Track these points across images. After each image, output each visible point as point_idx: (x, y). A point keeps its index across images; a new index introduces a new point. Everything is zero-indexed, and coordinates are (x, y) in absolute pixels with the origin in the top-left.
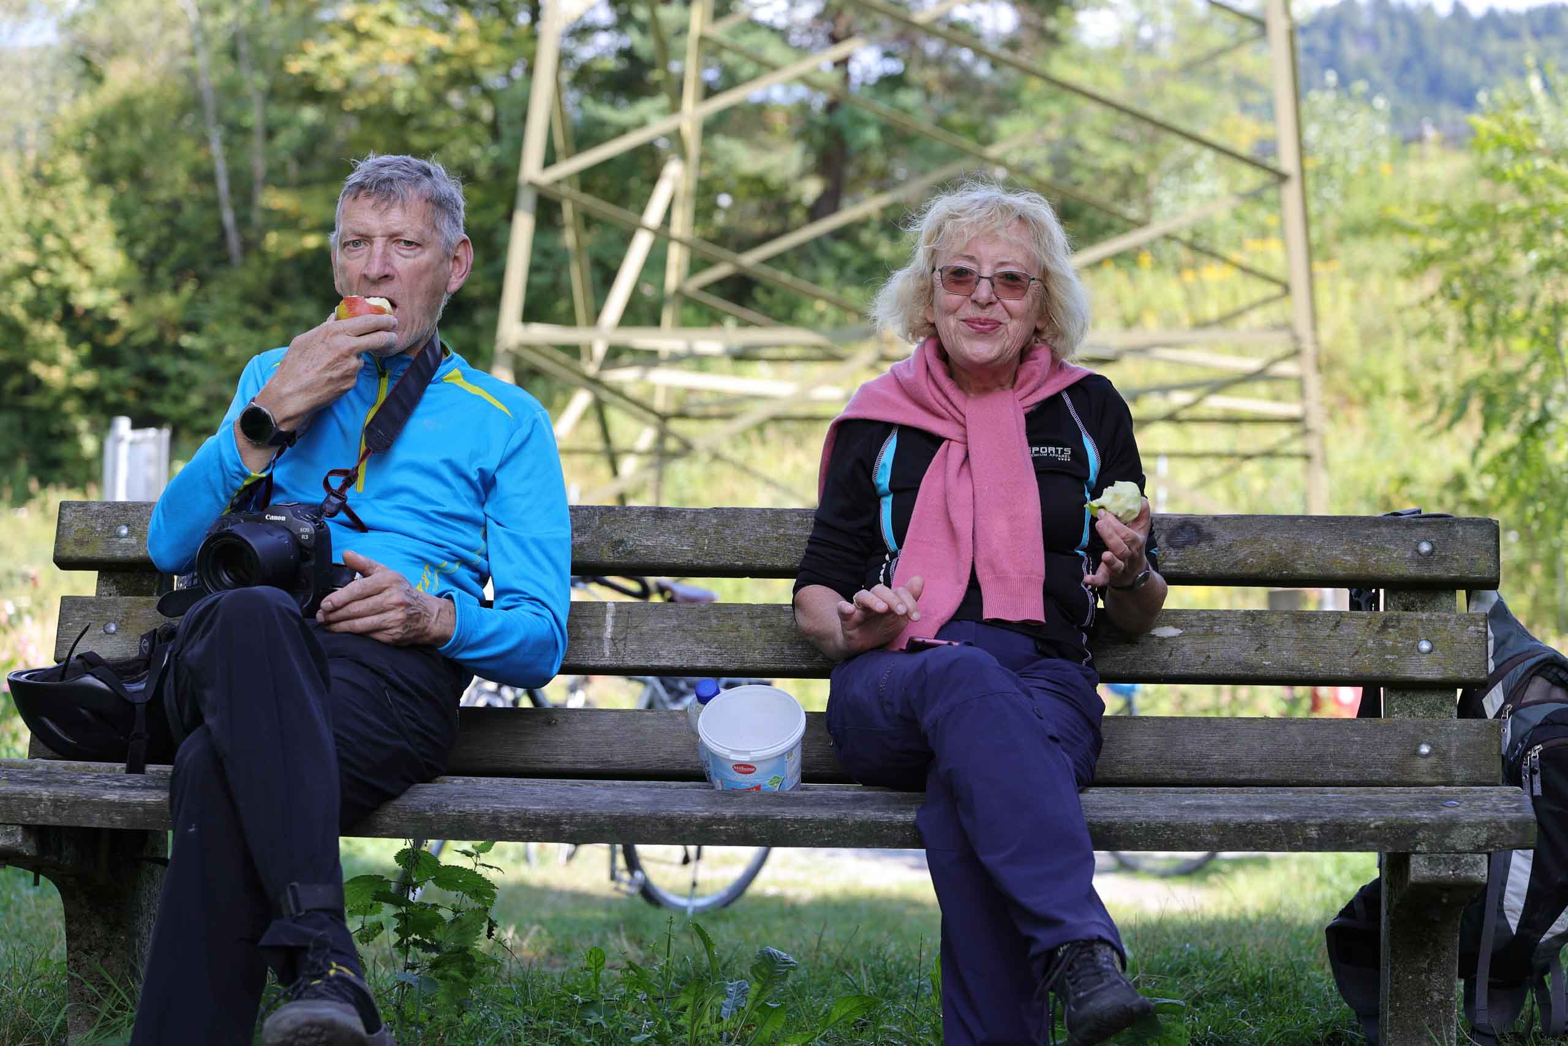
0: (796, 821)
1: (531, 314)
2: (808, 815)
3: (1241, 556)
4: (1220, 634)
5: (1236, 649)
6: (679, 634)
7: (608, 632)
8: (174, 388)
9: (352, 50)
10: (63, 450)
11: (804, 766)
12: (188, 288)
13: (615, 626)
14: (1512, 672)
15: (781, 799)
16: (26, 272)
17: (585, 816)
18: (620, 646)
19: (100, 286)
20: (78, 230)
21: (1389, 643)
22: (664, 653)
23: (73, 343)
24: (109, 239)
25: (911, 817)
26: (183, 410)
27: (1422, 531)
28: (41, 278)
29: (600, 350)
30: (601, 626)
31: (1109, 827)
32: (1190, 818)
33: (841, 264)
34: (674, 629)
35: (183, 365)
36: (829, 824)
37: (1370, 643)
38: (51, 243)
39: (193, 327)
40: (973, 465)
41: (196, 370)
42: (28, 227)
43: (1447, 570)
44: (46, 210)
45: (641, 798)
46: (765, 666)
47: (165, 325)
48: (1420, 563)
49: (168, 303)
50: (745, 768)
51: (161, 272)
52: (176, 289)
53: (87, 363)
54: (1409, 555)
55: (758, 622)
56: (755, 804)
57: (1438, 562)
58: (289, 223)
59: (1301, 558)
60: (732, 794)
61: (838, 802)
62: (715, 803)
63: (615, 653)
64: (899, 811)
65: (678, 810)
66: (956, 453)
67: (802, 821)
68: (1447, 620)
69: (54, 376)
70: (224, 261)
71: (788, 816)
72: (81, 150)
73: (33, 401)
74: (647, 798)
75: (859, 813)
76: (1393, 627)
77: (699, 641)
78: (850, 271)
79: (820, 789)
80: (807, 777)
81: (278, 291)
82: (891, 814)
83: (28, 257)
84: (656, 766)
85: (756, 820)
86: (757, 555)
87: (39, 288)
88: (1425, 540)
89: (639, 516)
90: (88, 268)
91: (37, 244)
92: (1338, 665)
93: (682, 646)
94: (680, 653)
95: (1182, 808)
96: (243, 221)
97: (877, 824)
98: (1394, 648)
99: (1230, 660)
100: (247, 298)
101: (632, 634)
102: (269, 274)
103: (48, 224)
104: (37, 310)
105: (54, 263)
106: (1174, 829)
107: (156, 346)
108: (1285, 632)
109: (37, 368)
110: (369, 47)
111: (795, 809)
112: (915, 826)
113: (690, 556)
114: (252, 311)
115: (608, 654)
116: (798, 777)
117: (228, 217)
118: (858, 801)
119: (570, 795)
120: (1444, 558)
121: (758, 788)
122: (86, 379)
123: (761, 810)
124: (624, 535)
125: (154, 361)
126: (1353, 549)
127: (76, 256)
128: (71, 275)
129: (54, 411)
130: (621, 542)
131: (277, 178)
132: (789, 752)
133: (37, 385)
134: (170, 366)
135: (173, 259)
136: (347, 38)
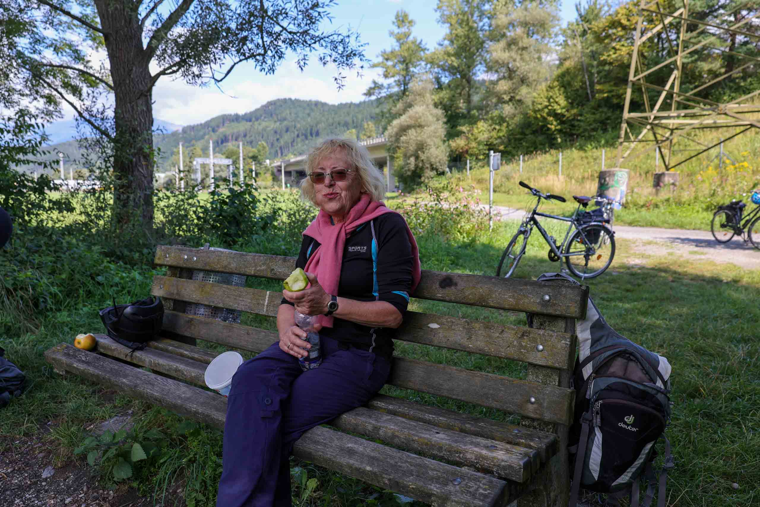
1: (630, 111)
3: (467, 294)
4: (454, 330)
5: (459, 337)
7: (266, 303)
8: (577, 128)
9: (615, 53)
10: (555, 142)
12: (580, 107)
13: (268, 301)
14: (598, 358)
16: (546, 107)
18: (269, 308)
19: (562, 108)
20: (557, 97)
21: (524, 344)
23: (556, 121)
24: (564, 99)
26: (579, 132)
27: (546, 289)
28: (550, 108)
29: (652, 117)
30: (265, 300)
33: (730, 88)
35: (578, 123)
37: (515, 343)
38: (552, 100)
39: (581, 115)
41: (582, 124)
42: (547, 98)
43: (555, 310)
44: (551, 94)
47: (575, 115)
48: (543, 306)
49: (574, 111)
51: (575, 104)
52: (577, 108)
53: (558, 124)
54: (538, 301)
57: (551, 306)
58: (601, 91)
59: (491, 297)
63: (267, 311)
68: (551, 336)
69: (553, 127)
70: (588, 100)
72: (558, 81)
73: (549, 132)
76: (527, 336)
78: (733, 90)
81: (599, 106)
83: (547, 104)
87: (549, 110)
88: (547, 294)
89: (279, 260)
90: (559, 105)
91: (549, 101)
92: (500, 351)
96: (592, 92)
98: (526, 346)
99: (456, 342)
100: (593, 108)
102: (597, 103)
103: (551, 97)
104: (549, 114)
105: (552, 104)
107: (573, 120)
108: (480, 332)
109: (549, 126)
110: (618, 52)
114: (593, 111)
115: (265, 310)
117: (589, 92)
120: (554, 305)
122: (559, 127)
125: (573, 123)
126: (513, 296)
127: (557, 103)
128: (556, 107)
129: (553, 134)
130: (273, 269)
131: (599, 83)
133: (549, 129)
134: (576, 123)
135: (577, 102)
136: (613, 51)
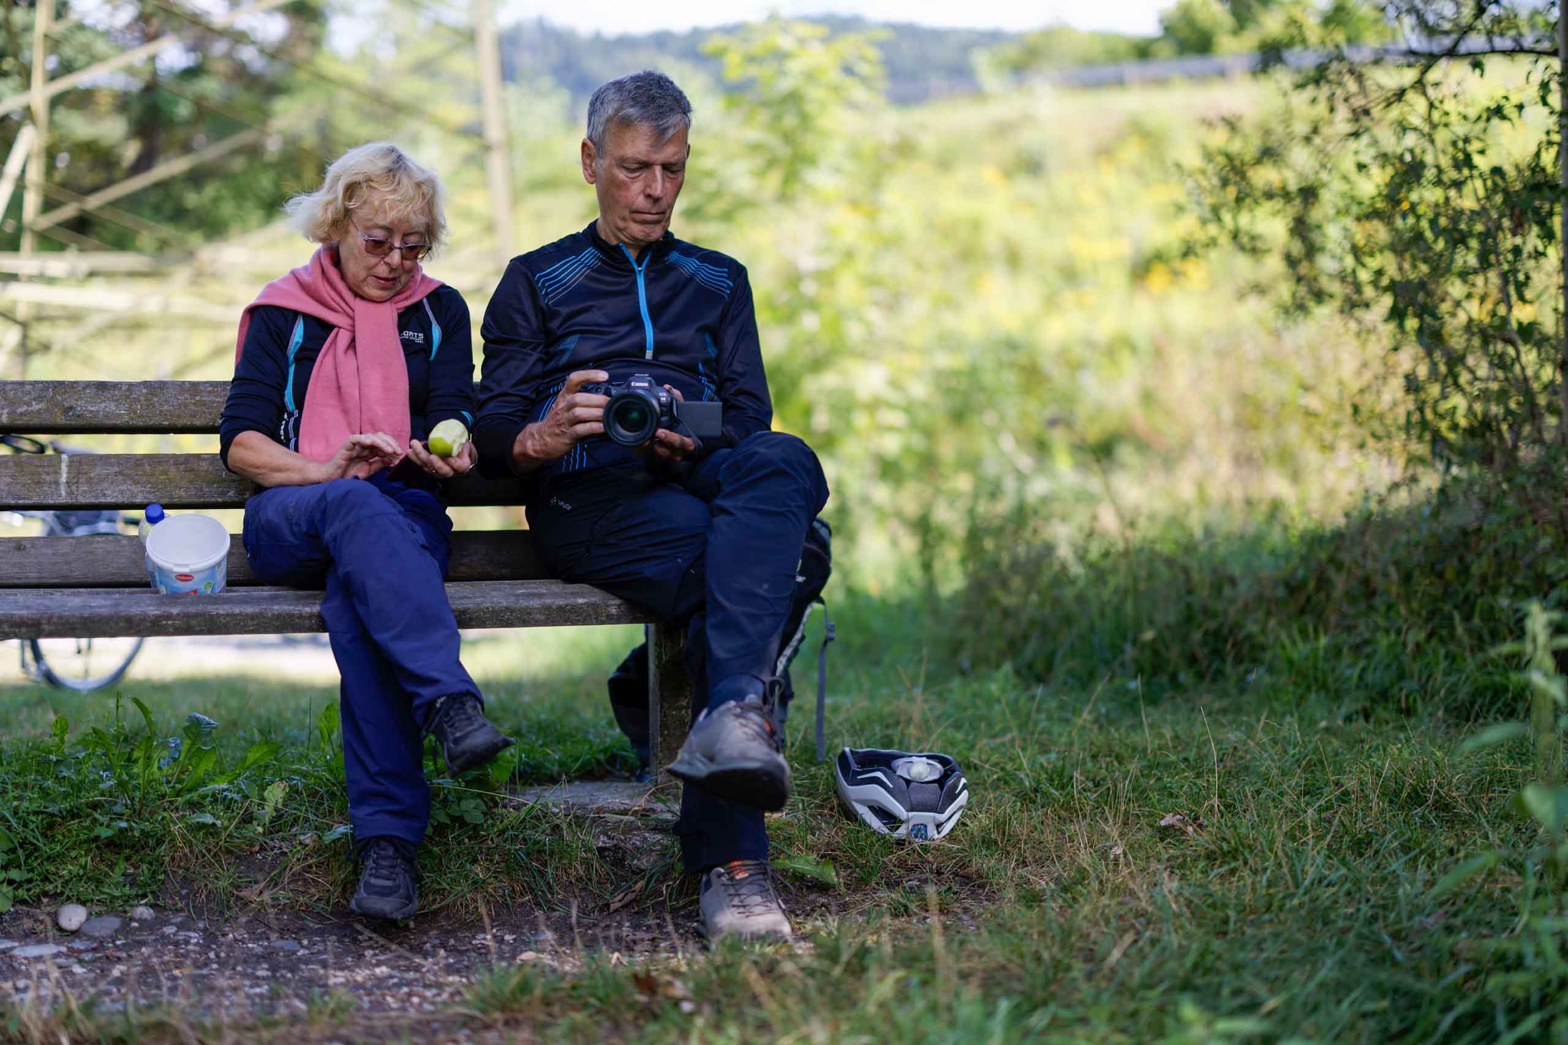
0: (227, 615)
2: (237, 611)
6: (120, 478)
7: (64, 478)
11: (228, 574)
13: (69, 473)
15: (214, 600)
17: (61, 617)
18: (74, 488)
22: (108, 492)
25: (316, 609)
30: (57, 472)
31: (464, 612)
32: (524, 603)
34: (116, 474)
36: (253, 617)
40: (359, 348)
45: (103, 602)
46: (189, 500)
50: (185, 577)
55: (182, 467)
56: (193, 604)
60: (175, 597)
61: (258, 601)
62: (163, 604)
63: (70, 493)
64: (307, 605)
65: (135, 610)
66: (343, 338)
67: (233, 615)
71: (221, 612)
74: (108, 602)
75: (276, 607)
77: (136, 483)
79: (241, 592)
80: (231, 583)
82: (300, 608)
84: (107, 579)
85: (196, 616)
86: (179, 416)
89: (84, 389)
93: (123, 487)
94: (122, 492)
95: (517, 596)
97: (291, 616)
101: (83, 479)
106: (512, 611)
111: (226, 607)
112: (320, 616)
113: (126, 418)
115: (63, 493)
116: (223, 583)
118: (273, 599)
119: (47, 602)
121: (195, 591)
123: (200, 608)
124: (73, 403)
130: (71, 408)
132: (219, 564)
